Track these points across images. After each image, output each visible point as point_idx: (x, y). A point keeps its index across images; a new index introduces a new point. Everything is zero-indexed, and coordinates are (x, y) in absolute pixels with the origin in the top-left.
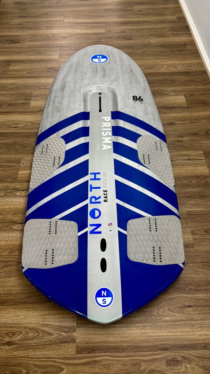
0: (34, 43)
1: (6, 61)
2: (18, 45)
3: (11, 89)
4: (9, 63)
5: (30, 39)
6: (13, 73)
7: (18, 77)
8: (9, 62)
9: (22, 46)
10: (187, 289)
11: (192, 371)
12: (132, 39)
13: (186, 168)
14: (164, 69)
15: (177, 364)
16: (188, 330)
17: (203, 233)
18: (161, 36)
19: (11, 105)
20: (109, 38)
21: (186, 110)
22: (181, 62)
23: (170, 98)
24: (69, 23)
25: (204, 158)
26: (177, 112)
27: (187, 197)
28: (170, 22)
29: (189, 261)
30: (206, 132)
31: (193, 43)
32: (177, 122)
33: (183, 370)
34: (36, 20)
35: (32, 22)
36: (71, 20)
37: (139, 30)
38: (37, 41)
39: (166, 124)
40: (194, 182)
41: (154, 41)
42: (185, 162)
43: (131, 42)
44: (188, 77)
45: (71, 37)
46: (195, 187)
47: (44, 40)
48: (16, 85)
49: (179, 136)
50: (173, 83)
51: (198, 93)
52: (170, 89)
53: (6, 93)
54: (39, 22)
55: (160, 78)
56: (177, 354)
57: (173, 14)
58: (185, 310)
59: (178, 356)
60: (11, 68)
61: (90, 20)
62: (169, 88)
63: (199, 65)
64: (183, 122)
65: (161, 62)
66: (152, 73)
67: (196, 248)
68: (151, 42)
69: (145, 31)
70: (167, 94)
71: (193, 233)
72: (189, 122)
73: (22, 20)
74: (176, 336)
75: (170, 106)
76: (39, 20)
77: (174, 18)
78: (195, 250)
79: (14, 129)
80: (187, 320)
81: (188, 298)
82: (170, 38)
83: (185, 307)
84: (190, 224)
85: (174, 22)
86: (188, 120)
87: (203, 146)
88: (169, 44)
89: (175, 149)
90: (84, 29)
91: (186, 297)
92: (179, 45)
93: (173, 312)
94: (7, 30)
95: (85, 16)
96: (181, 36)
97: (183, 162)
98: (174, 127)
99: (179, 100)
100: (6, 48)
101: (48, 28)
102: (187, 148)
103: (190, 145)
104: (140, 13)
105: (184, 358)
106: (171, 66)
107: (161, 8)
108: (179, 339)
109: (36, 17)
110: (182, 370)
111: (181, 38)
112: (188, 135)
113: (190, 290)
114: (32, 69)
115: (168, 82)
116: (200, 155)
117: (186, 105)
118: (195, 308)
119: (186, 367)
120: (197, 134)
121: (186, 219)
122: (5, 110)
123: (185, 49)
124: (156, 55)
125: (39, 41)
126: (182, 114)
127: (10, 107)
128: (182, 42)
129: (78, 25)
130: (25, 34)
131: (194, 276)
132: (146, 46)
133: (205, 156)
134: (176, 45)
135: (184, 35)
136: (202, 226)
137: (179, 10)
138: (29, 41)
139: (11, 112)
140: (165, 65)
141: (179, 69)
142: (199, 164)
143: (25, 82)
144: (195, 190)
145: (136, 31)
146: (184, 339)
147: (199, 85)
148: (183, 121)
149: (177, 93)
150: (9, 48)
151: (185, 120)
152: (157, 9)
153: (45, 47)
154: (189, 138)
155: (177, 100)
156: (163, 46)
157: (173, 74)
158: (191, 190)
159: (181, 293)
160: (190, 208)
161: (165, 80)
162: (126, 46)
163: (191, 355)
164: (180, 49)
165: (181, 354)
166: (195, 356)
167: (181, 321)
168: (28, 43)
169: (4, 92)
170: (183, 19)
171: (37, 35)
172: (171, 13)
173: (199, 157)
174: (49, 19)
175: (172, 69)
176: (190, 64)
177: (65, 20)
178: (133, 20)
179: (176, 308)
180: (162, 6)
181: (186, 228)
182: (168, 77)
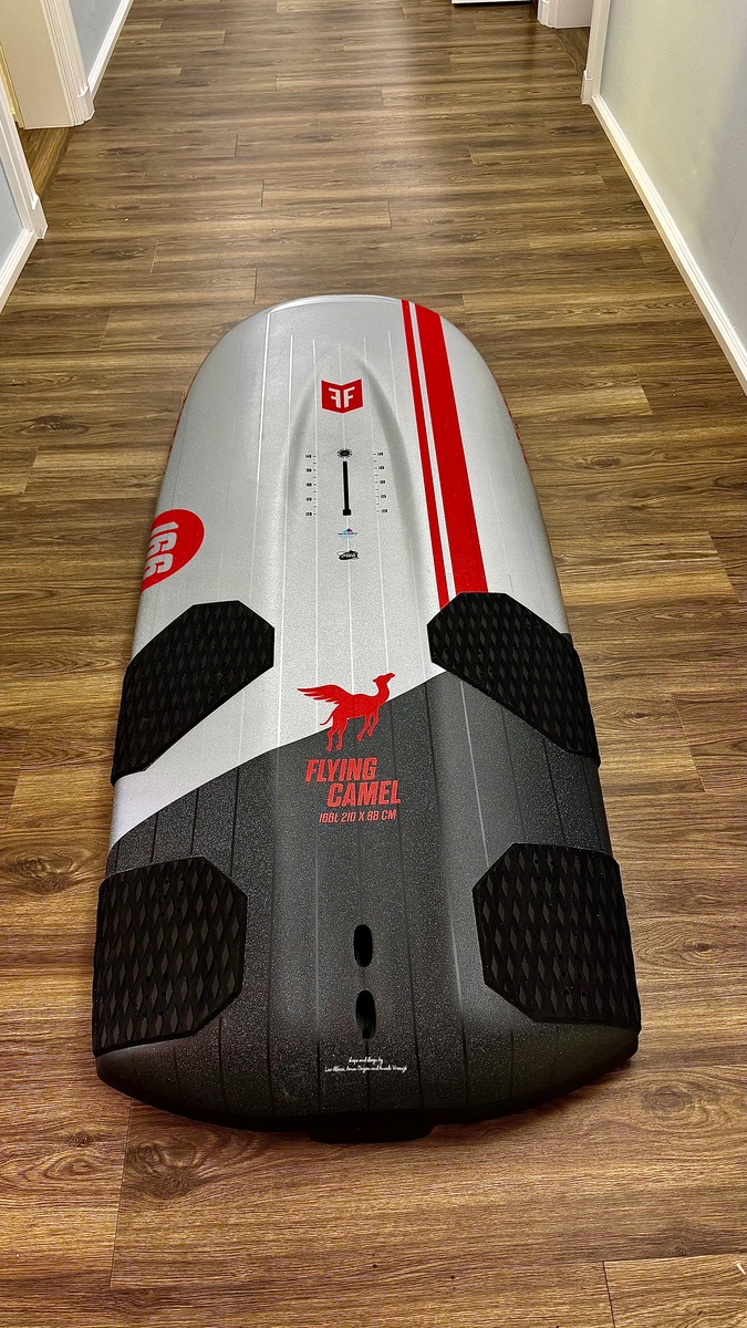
0: (174, 259)
1: (95, 308)
2: (127, 264)
3: (117, 383)
4: (106, 313)
5: (161, 248)
6: (117, 339)
7: (134, 350)
8: (105, 311)
9: (141, 267)
10: (691, 901)
11: (722, 1120)
12: (473, 240)
13: (662, 580)
14: (576, 318)
15: (674, 1105)
16: (701, 1011)
17: (727, 751)
18: (559, 230)
19: (116, 425)
20: (405, 239)
21: (650, 426)
22: (627, 297)
23: (600, 395)
24: (279, 201)
25: (716, 552)
26: (624, 432)
27: (672, 656)
28: (585, 191)
29: (691, 827)
30: (716, 483)
31: (659, 247)
32: (624, 459)
33: (696, 1117)
34: (179, 196)
35: (166, 201)
36: (287, 193)
37: (491, 216)
38: (185, 251)
39: (592, 463)
40: (691, 615)
41: (538, 242)
42: (657, 564)
43: (472, 247)
44: (651, 337)
45: (289, 239)
46: (694, 629)
47: (208, 249)
48: (132, 371)
49: (635, 495)
50: (606, 353)
51: (683, 378)
52: (597, 370)
53: (101, 392)
54: (186, 201)
55: (566, 342)
56: (673, 1076)
57: (589, 171)
58: (688, 958)
59: (678, 1080)
60: (111, 325)
61: (341, 191)
62: (595, 368)
63: (680, 304)
64: (642, 458)
65: (565, 299)
66: (540, 329)
67: (708, 791)
68: (532, 245)
69: (513, 217)
70: (592, 385)
71: (696, 751)
72: (661, 456)
73: (134, 197)
74: (665, 1027)
75: (600, 416)
76: (186, 195)
77: (596, 180)
78: (706, 797)
79: (134, 489)
80: (697, 985)
81: (695, 924)
82: (590, 234)
83: (689, 948)
84: (687, 729)
85: (595, 191)
86: (659, 450)
87: (711, 520)
88: (587, 250)
89: (626, 531)
90: (325, 216)
91: (688, 923)
92: (617, 252)
93: (653, 963)
94: (93, 225)
95: (326, 181)
96: (622, 229)
97: (652, 564)
98: (616, 472)
99: (626, 399)
100: (93, 272)
101: (214, 217)
102: (662, 528)
103: (670, 518)
104: (492, 169)
105: (698, 1086)
106: (595, 308)
107: (557, 156)
108: (678, 1037)
109: (177, 187)
110: (694, 1119)
111: (622, 233)
112: (661, 491)
113: (699, 903)
114: (174, 328)
115: (591, 351)
116: (701, 544)
117: (650, 413)
118: (718, 951)
119: (705, 1111)
120: (689, 488)
121: (674, 715)
122: (102, 441)
123: (636, 262)
124: (552, 281)
125: (194, 251)
126: (640, 435)
127: (116, 431)
128: (625, 244)
129: (306, 206)
130: (146, 233)
131: (707, 865)
132: (518, 258)
133: (717, 546)
134: (606, 252)
135: (630, 226)
136: (723, 732)
137: (610, 158)
138: (160, 253)
139: (121, 445)
140: (578, 306)
141: (621, 316)
142: (700, 568)
143: (157, 362)
144: (696, 637)
145: (483, 218)
146: (691, 1037)
147: (685, 358)
148: (642, 454)
149: (619, 381)
150: (100, 272)
151: (649, 452)
152: (543, 157)
153: (211, 268)
154: (665, 499)
155: (622, 401)
156: (567, 255)
157: (605, 329)
158: (684, 638)
159: (672, 911)
160: (684, 685)
161: (581, 346)
162: (458, 259)
163: (716, 1077)
164: (618, 262)
165: (685, 1077)
166: (730, 1080)
167: (679, 986)
168: (156, 260)
169: (96, 392)
170: (624, 183)
171: (183, 238)
172: (585, 168)
173: (698, 548)
174: (218, 193)
175: (601, 317)
176: (654, 302)
177: (267, 195)
178: (472, 188)
179: (662, 953)
180: (557, 151)
181: (676, 740)
182: (589, 338)
